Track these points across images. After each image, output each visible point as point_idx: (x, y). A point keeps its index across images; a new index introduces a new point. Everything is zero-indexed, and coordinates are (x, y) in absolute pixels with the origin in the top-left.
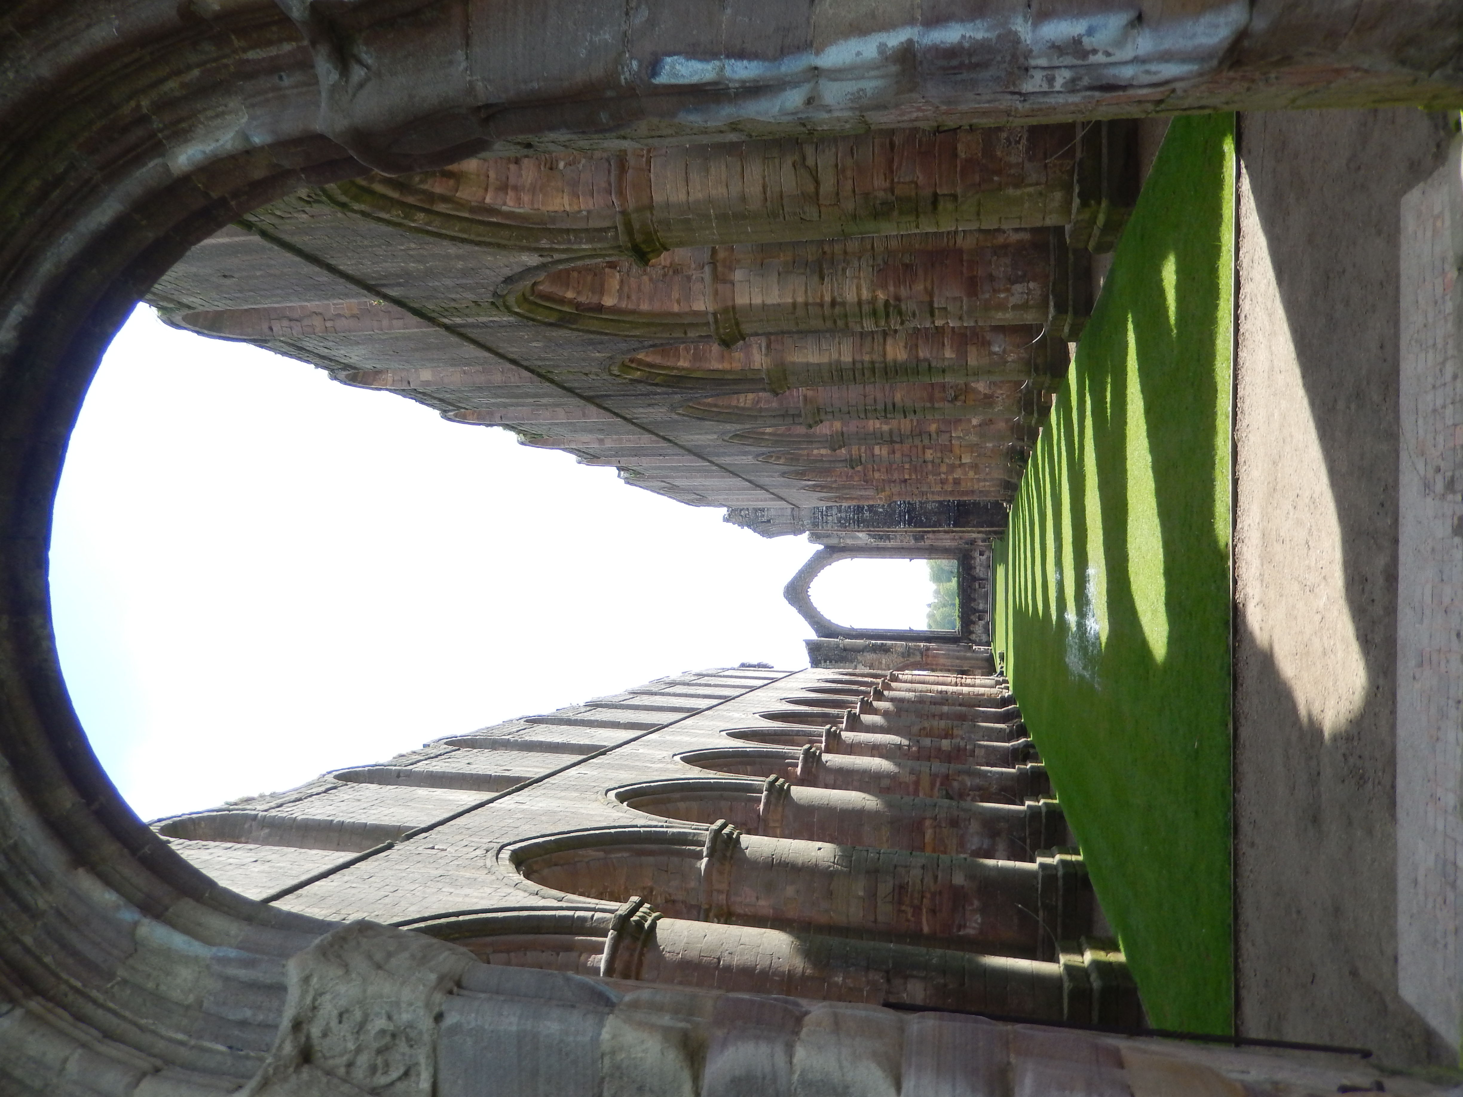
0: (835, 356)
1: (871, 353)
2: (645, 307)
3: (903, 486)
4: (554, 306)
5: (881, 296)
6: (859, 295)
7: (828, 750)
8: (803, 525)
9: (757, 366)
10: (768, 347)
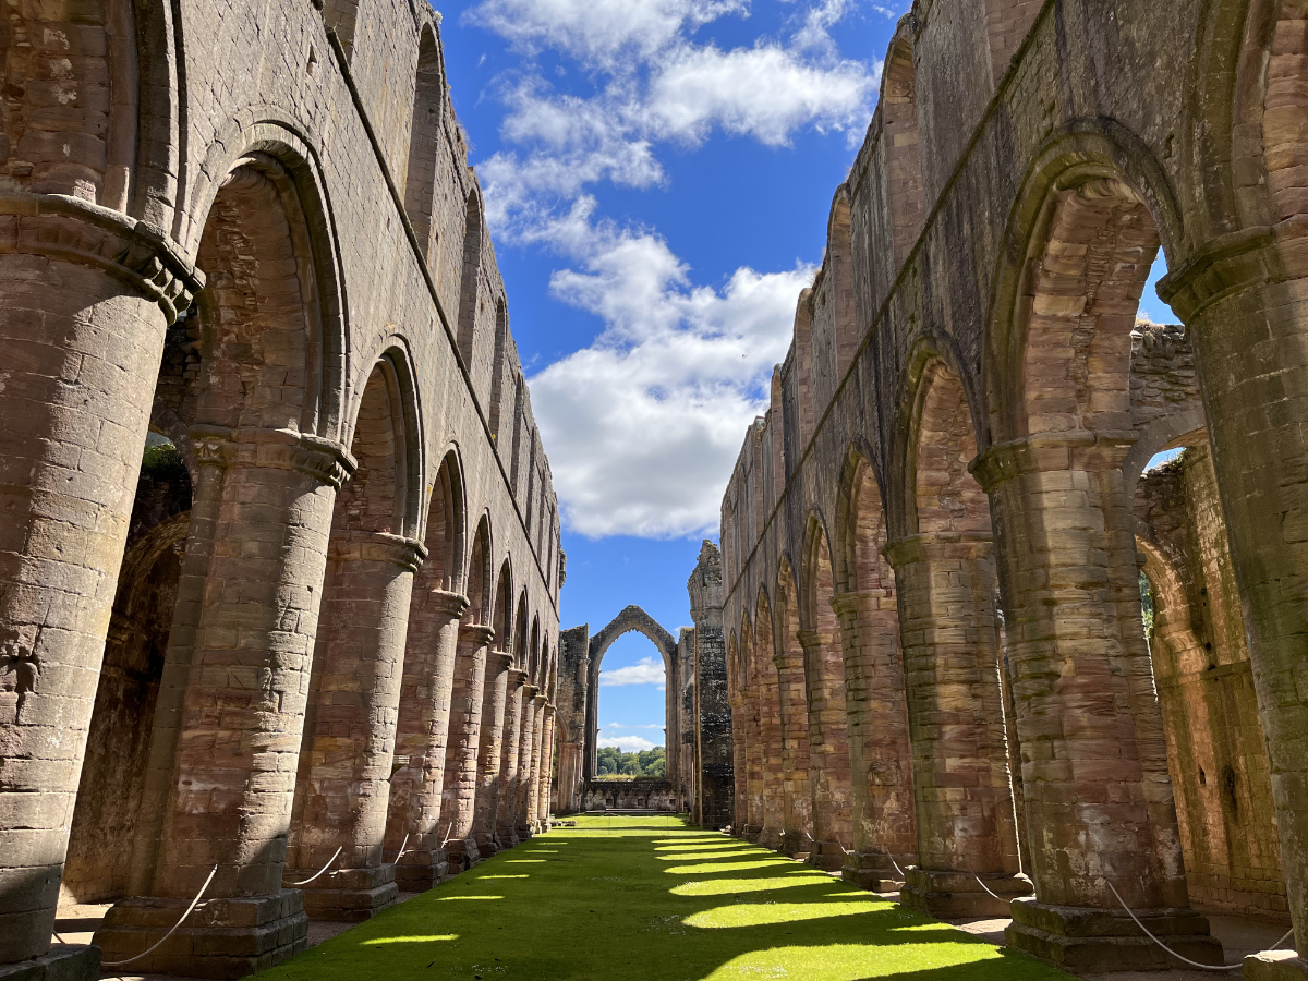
0: (940, 621)
1: (947, 666)
2: (1032, 353)
3: (752, 717)
4: (1039, 223)
5: (1065, 668)
6: (1063, 637)
7: (463, 631)
8: (701, 619)
9: (923, 526)
10: (948, 540)
